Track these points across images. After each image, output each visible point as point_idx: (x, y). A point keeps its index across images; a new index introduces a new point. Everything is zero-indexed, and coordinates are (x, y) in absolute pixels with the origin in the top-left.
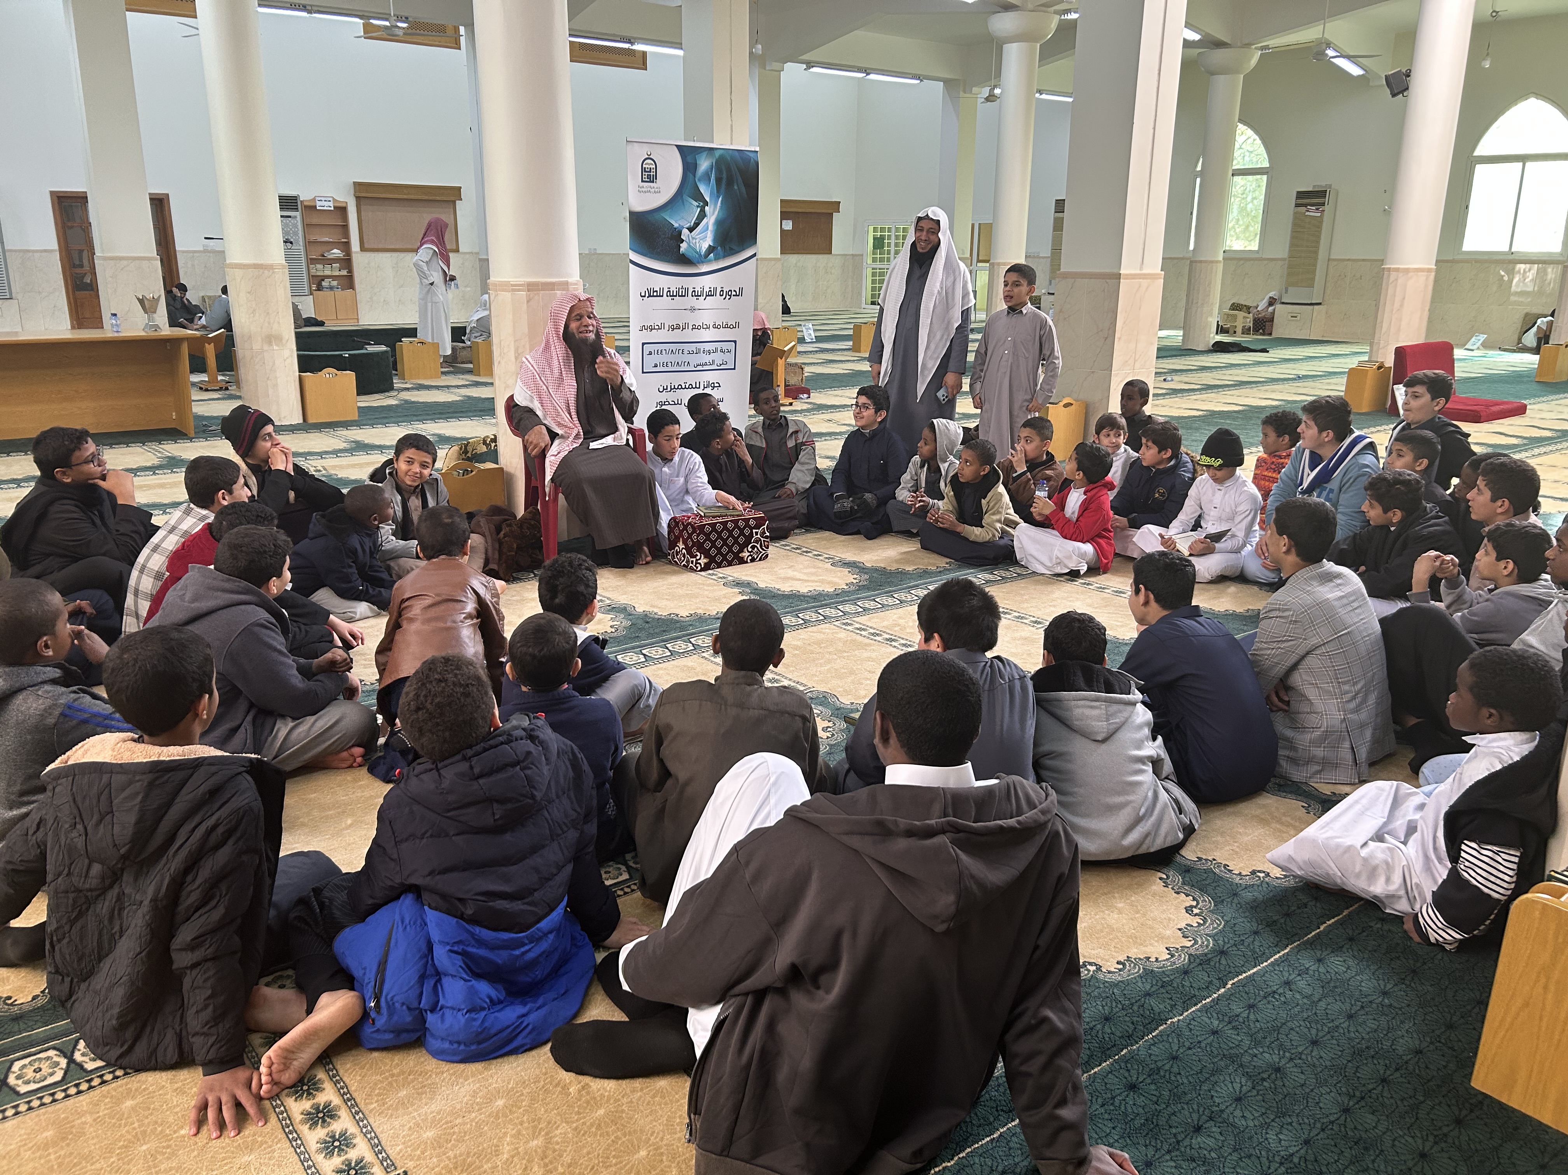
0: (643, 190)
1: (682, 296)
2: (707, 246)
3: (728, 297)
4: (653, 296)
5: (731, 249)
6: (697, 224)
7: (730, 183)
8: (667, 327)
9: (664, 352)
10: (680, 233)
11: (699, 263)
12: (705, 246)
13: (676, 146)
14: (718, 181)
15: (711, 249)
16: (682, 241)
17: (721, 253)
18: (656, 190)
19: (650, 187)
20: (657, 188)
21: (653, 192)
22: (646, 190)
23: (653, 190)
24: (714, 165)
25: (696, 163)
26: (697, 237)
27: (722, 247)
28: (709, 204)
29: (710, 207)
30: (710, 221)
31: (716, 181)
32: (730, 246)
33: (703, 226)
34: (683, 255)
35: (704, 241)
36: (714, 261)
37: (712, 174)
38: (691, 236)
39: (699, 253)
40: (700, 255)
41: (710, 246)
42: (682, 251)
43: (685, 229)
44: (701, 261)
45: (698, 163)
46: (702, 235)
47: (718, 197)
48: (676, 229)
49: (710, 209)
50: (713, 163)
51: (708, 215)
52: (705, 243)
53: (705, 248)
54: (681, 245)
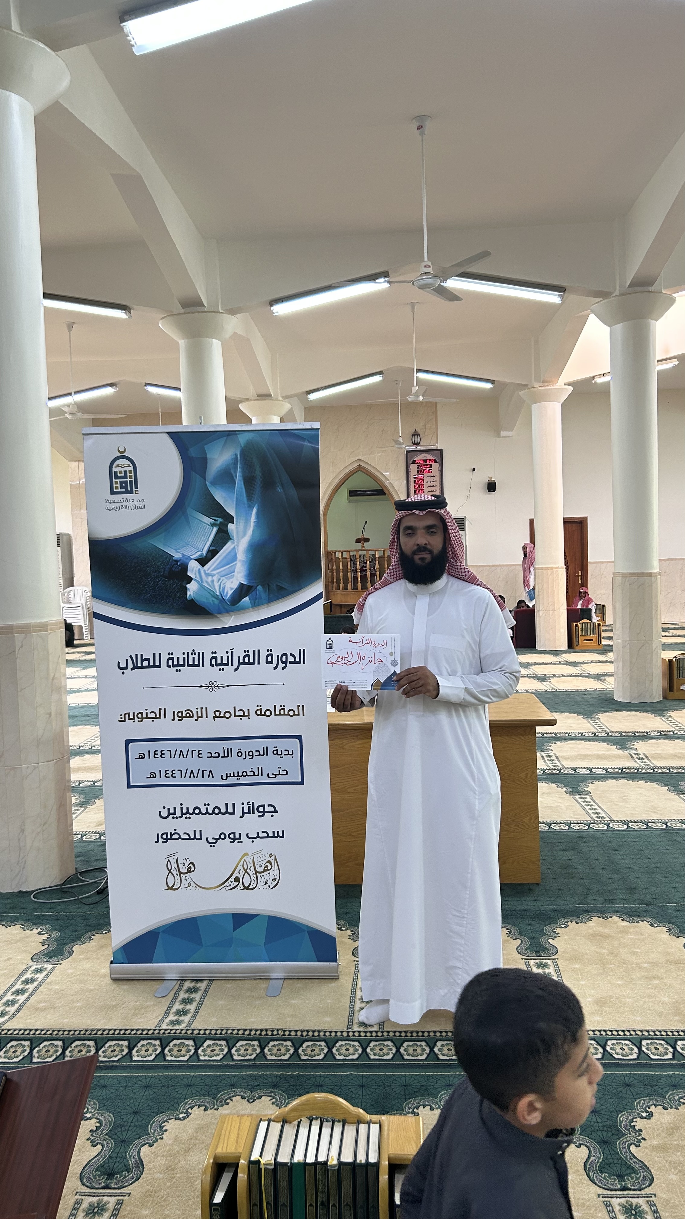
0: (113, 505)
1: (194, 665)
2: (235, 585)
3: (281, 665)
4: (142, 667)
5: (281, 589)
6: (213, 553)
7: (269, 483)
8: (170, 715)
9: (167, 754)
10: (184, 568)
11: (220, 612)
12: (230, 586)
13: (168, 433)
14: (249, 482)
15: (242, 591)
16: (190, 580)
17: (264, 596)
18: (138, 504)
19: (127, 501)
20: (139, 501)
21: (133, 508)
22: (119, 505)
23: (132, 504)
24: (237, 458)
25: (206, 458)
26: (214, 572)
27: (263, 586)
28: (237, 521)
29: (237, 524)
30: (238, 546)
31: (244, 484)
32: (279, 584)
33: (225, 554)
34: (192, 601)
35: (228, 579)
36: (251, 609)
37: (236, 472)
38: (205, 571)
39: (220, 597)
40: (222, 600)
41: (241, 585)
42: (190, 595)
43: (192, 560)
44: (225, 608)
45: (208, 456)
46: (225, 569)
47: (251, 507)
48: (177, 561)
49: (237, 528)
50: (236, 455)
51: (233, 537)
52: (231, 580)
53: (232, 589)
54: (188, 586)
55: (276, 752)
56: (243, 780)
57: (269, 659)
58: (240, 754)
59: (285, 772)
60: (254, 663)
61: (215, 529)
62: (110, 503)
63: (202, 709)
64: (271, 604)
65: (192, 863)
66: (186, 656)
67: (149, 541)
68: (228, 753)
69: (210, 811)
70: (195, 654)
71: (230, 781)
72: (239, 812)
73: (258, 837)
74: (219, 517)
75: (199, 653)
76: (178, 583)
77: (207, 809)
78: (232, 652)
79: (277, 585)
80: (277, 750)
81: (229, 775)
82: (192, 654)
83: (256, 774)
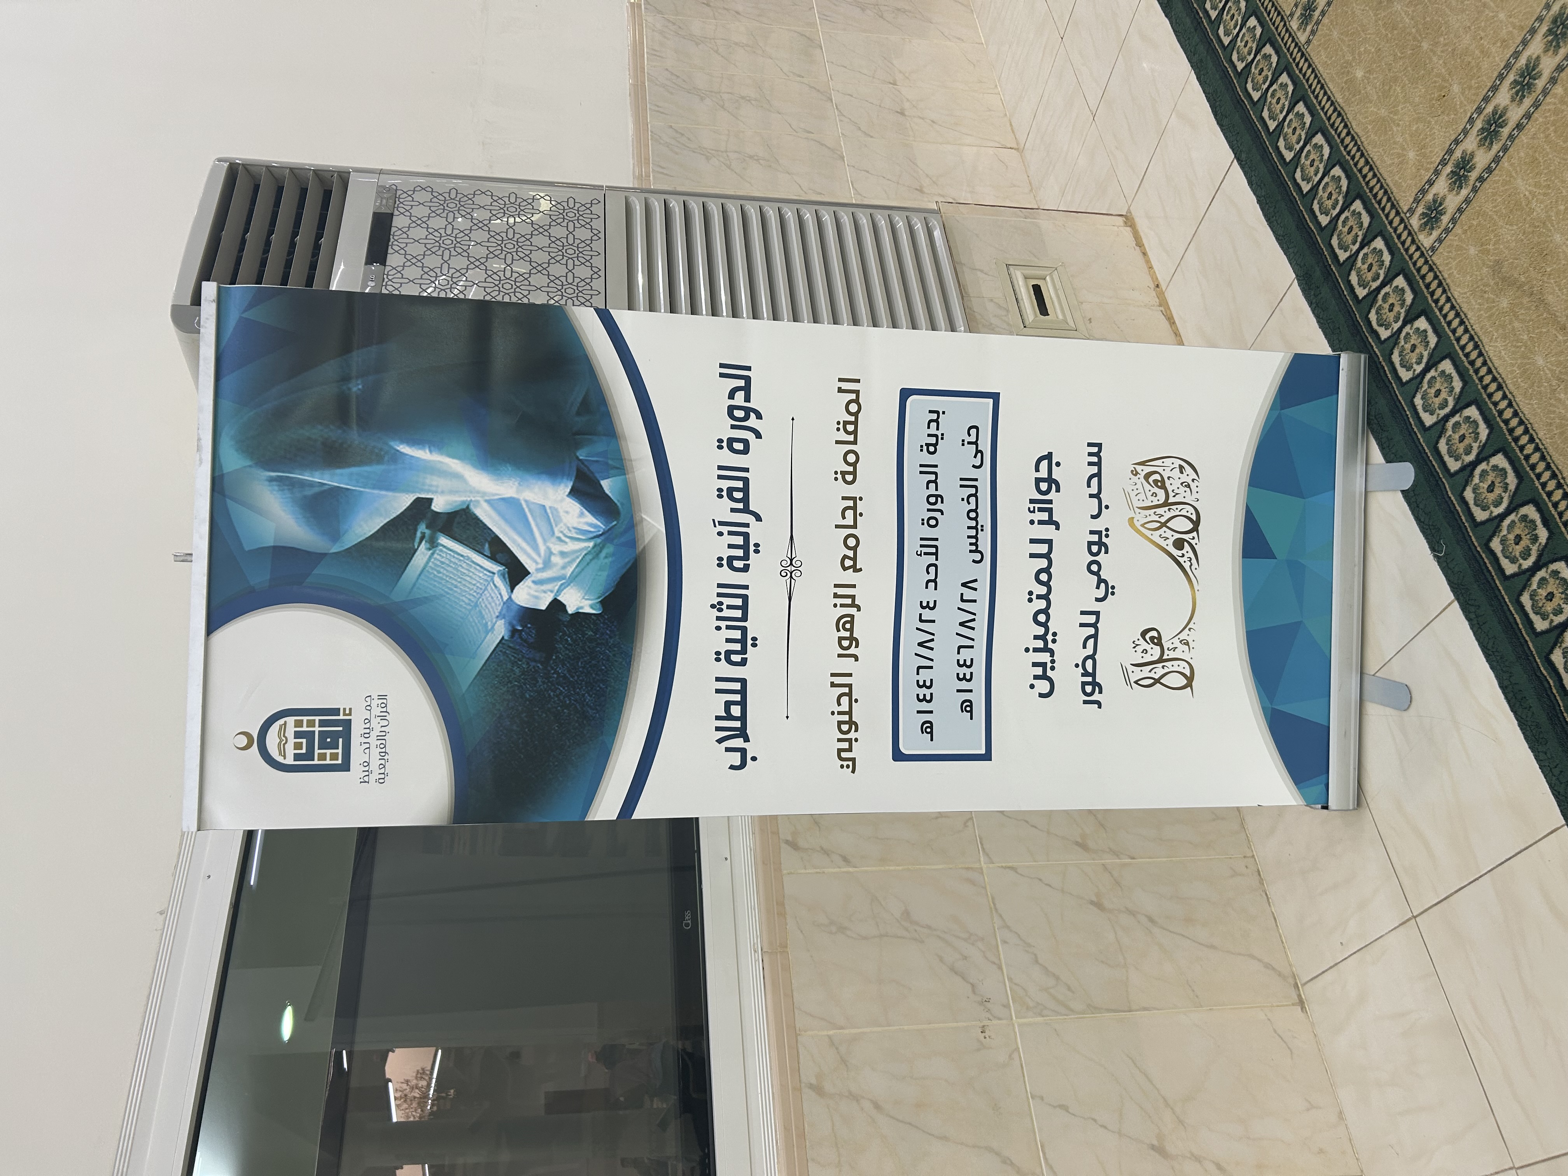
0: (375, 766)
1: (744, 608)
2: (574, 506)
3: (753, 422)
4: (743, 718)
6: (498, 549)
7: (344, 409)
8: (846, 665)
9: (925, 675)
11: (632, 543)
12: (575, 516)
13: (209, 630)
14: (335, 455)
15: (587, 491)
16: (557, 605)
18: (376, 711)
19: (365, 735)
20: (369, 708)
21: (385, 723)
22: (375, 752)
23: (375, 723)
24: (279, 479)
25: (275, 548)
26: (542, 548)
27: (578, 445)
28: (428, 491)
29: (436, 492)
30: (484, 494)
31: (339, 467)
32: (575, 409)
33: (502, 523)
34: (605, 603)
35: (558, 520)
36: (629, 476)
37: (311, 484)
38: (538, 570)
39: (599, 540)
40: (606, 537)
41: (574, 493)
42: (592, 607)
43: (513, 596)
44: (626, 531)
45: (272, 544)
46: (537, 525)
47: (397, 457)
48: (514, 632)
49: (443, 492)
50: (271, 480)
51: (464, 502)
52: (562, 514)
53: (582, 515)
54: (571, 610)
55: (931, 448)
56: (985, 519)
57: (739, 446)
58: (933, 522)
59: (973, 431)
60: (746, 481)
61: (444, 540)
62: (369, 772)
63: (836, 596)
64: (619, 429)
65: (1144, 634)
66: (723, 624)
67: (464, 688)
68: (931, 547)
69: (1043, 590)
70: (721, 603)
71: (985, 544)
72: (1047, 532)
73: (1097, 496)
74: (416, 530)
75: (719, 595)
76: (564, 634)
77: (1039, 597)
78: (720, 523)
79: (578, 414)
80: (928, 445)
81: (974, 548)
82: (720, 610)
83: (973, 491)
